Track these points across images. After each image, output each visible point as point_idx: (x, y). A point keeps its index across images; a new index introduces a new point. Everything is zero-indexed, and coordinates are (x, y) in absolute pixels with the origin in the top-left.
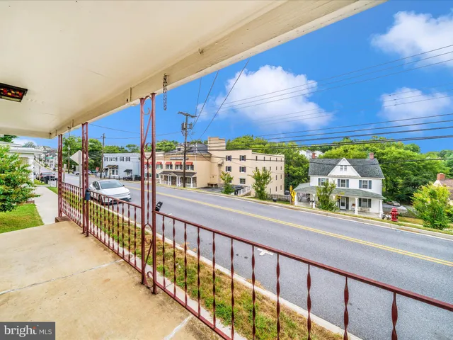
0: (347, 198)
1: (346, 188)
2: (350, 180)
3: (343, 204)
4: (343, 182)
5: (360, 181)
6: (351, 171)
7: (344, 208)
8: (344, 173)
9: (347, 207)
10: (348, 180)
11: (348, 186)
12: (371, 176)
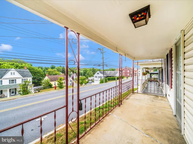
0: (16, 89)
1: (14, 84)
2: (17, 80)
3: (13, 93)
4: (12, 81)
5: (22, 79)
6: (17, 75)
7: (14, 94)
8: (13, 76)
9: (16, 93)
10: (15, 80)
11: (16, 83)
12: (28, 77)
